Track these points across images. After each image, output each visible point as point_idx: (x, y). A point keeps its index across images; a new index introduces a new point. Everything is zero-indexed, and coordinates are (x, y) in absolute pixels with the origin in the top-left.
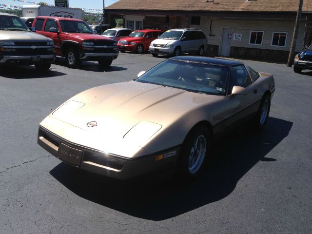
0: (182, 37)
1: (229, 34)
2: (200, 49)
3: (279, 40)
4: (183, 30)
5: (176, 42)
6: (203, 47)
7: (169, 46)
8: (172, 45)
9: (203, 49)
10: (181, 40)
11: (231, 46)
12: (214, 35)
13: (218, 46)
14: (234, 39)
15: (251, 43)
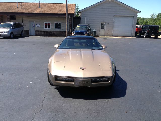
0: (13, 27)
1: (33, 24)
2: (21, 33)
3: (58, 26)
4: (12, 23)
5: (10, 30)
6: (22, 31)
7: (6, 32)
8: (8, 32)
9: (23, 33)
10: (12, 29)
11: (36, 30)
12: (25, 25)
13: (28, 31)
14: (36, 27)
15: (45, 28)
